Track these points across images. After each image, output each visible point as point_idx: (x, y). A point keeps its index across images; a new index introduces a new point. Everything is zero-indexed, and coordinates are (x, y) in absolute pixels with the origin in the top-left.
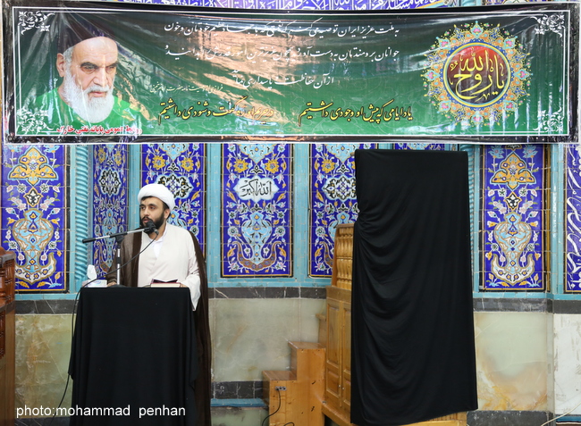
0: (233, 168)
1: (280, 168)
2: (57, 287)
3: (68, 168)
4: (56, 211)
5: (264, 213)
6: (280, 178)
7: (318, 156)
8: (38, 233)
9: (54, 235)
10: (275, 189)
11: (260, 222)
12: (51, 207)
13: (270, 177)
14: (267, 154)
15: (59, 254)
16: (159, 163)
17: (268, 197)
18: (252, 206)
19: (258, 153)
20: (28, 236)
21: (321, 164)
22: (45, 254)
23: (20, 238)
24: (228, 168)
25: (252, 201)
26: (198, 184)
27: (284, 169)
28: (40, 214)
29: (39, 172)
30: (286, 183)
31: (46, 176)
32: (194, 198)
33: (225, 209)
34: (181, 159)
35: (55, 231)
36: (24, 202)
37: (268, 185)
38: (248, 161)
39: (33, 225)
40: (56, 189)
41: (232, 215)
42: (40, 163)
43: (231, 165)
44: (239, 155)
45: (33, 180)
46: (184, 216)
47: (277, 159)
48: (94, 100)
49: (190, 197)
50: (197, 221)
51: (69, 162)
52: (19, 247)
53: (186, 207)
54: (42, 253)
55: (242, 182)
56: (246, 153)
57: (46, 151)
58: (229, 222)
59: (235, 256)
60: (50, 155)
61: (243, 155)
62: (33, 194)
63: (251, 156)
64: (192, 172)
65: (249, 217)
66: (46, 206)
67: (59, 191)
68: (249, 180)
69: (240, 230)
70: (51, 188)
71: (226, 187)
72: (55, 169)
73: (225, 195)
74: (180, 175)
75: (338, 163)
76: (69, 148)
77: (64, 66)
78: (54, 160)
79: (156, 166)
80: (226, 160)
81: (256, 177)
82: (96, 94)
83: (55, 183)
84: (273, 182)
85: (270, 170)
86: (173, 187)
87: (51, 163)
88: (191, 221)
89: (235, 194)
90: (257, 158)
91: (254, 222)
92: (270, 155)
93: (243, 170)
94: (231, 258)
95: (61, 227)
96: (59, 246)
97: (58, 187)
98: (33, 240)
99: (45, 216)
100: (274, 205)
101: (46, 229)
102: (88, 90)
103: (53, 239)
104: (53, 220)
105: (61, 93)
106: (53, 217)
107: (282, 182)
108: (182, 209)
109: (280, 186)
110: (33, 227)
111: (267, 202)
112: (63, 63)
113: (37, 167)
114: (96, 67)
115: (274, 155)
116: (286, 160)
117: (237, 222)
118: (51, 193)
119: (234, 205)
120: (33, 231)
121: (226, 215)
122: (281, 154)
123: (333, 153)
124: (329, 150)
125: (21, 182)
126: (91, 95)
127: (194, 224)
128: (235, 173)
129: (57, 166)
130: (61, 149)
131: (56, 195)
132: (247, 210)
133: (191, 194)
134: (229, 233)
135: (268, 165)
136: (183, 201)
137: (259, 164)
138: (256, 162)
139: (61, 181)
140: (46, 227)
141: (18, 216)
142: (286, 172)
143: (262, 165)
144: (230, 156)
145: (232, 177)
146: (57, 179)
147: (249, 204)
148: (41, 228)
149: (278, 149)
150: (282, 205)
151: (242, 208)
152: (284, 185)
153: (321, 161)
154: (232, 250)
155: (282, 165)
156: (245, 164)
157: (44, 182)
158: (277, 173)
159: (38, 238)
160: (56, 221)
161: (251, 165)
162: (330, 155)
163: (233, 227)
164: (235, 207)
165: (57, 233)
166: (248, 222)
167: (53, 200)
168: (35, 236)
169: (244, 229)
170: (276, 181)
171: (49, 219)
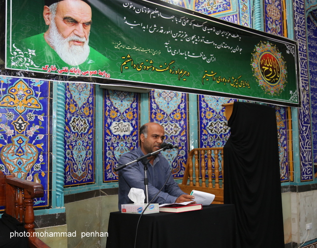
0: (109, 115)
1: (134, 117)
2: (41, 204)
3: (51, 101)
4: (41, 137)
5: (126, 143)
6: (134, 122)
7: (154, 111)
8: (24, 157)
9: (39, 158)
10: (131, 129)
11: (123, 148)
12: (36, 134)
13: (129, 121)
14: (127, 108)
15: (43, 174)
16: (73, 109)
17: (128, 133)
18: (119, 138)
19: (122, 108)
20: (15, 159)
21: (156, 115)
22: (31, 175)
23: (7, 161)
24: (107, 115)
25: (119, 136)
26: (91, 124)
27: (136, 117)
28: (26, 140)
29: (26, 102)
30: (137, 125)
31: (32, 106)
32: (89, 133)
33: (105, 140)
34: (84, 107)
35: (39, 154)
36: (12, 128)
37: (127, 126)
38: (117, 111)
39: (20, 150)
40: (41, 118)
41: (109, 144)
42: (27, 95)
43: (108, 113)
44: (112, 107)
45: (20, 109)
46: (85, 144)
47: (132, 111)
48: (73, 47)
49: (88, 132)
50: (91, 148)
51: (51, 96)
52: (7, 170)
53: (86, 139)
54: (28, 175)
55: (114, 124)
56: (116, 107)
57: (32, 84)
58: (107, 148)
59: (111, 169)
60: (35, 88)
61: (115, 108)
62: (20, 122)
63: (119, 109)
64: (89, 116)
65: (118, 145)
66: (31, 132)
67: (43, 120)
68: (118, 123)
69: (113, 153)
70: (36, 117)
71: (105, 126)
72: (40, 101)
73: (105, 131)
74: (82, 118)
75: (165, 115)
76: (52, 84)
77: (50, 16)
78: (40, 93)
79: (71, 110)
80: (105, 110)
81: (122, 121)
82: (76, 43)
83: (40, 113)
84: (130, 125)
85: (129, 117)
86: (80, 125)
87: (36, 95)
88: (88, 147)
89: (110, 131)
90: (122, 110)
91: (121, 148)
92: (128, 109)
93: (114, 116)
94: (108, 170)
95: (45, 151)
96: (43, 167)
97: (42, 117)
98: (20, 163)
99: (31, 142)
100: (131, 138)
101: (32, 153)
102: (69, 39)
103: (38, 161)
104: (38, 145)
105: (47, 38)
106: (38, 142)
107: (135, 125)
108: (84, 140)
109: (134, 127)
110: (20, 152)
111: (127, 136)
112: (49, 14)
113: (24, 98)
114: (75, 22)
115: (131, 109)
116: (137, 112)
117: (112, 148)
118: (36, 122)
119: (110, 137)
120: (20, 155)
121: (106, 144)
122: (134, 108)
123: (162, 109)
124: (160, 108)
125: (10, 110)
126: (72, 43)
127: (89, 149)
128: (110, 118)
129: (41, 98)
130: (45, 84)
131: (41, 124)
132: (117, 141)
133: (88, 130)
134: (107, 155)
135: (128, 114)
136: (84, 134)
137: (123, 113)
138: (122, 113)
139: (45, 111)
140: (31, 151)
141: (6, 141)
142: (137, 119)
143: (125, 114)
144: (108, 108)
145: (109, 121)
146: (42, 110)
147: (118, 137)
148: (27, 152)
149: (133, 106)
150: (135, 138)
151: (114, 140)
152: (136, 127)
153: (155, 114)
154: (109, 165)
155: (135, 115)
156: (116, 113)
157: (30, 111)
158: (132, 120)
159: (24, 161)
160: (40, 146)
161: (119, 114)
162: (161, 110)
163: (109, 151)
164: (111, 139)
165: (41, 156)
166: (117, 148)
167: (37, 127)
168: (22, 159)
169: (115, 152)
170: (132, 124)
171: (35, 144)
